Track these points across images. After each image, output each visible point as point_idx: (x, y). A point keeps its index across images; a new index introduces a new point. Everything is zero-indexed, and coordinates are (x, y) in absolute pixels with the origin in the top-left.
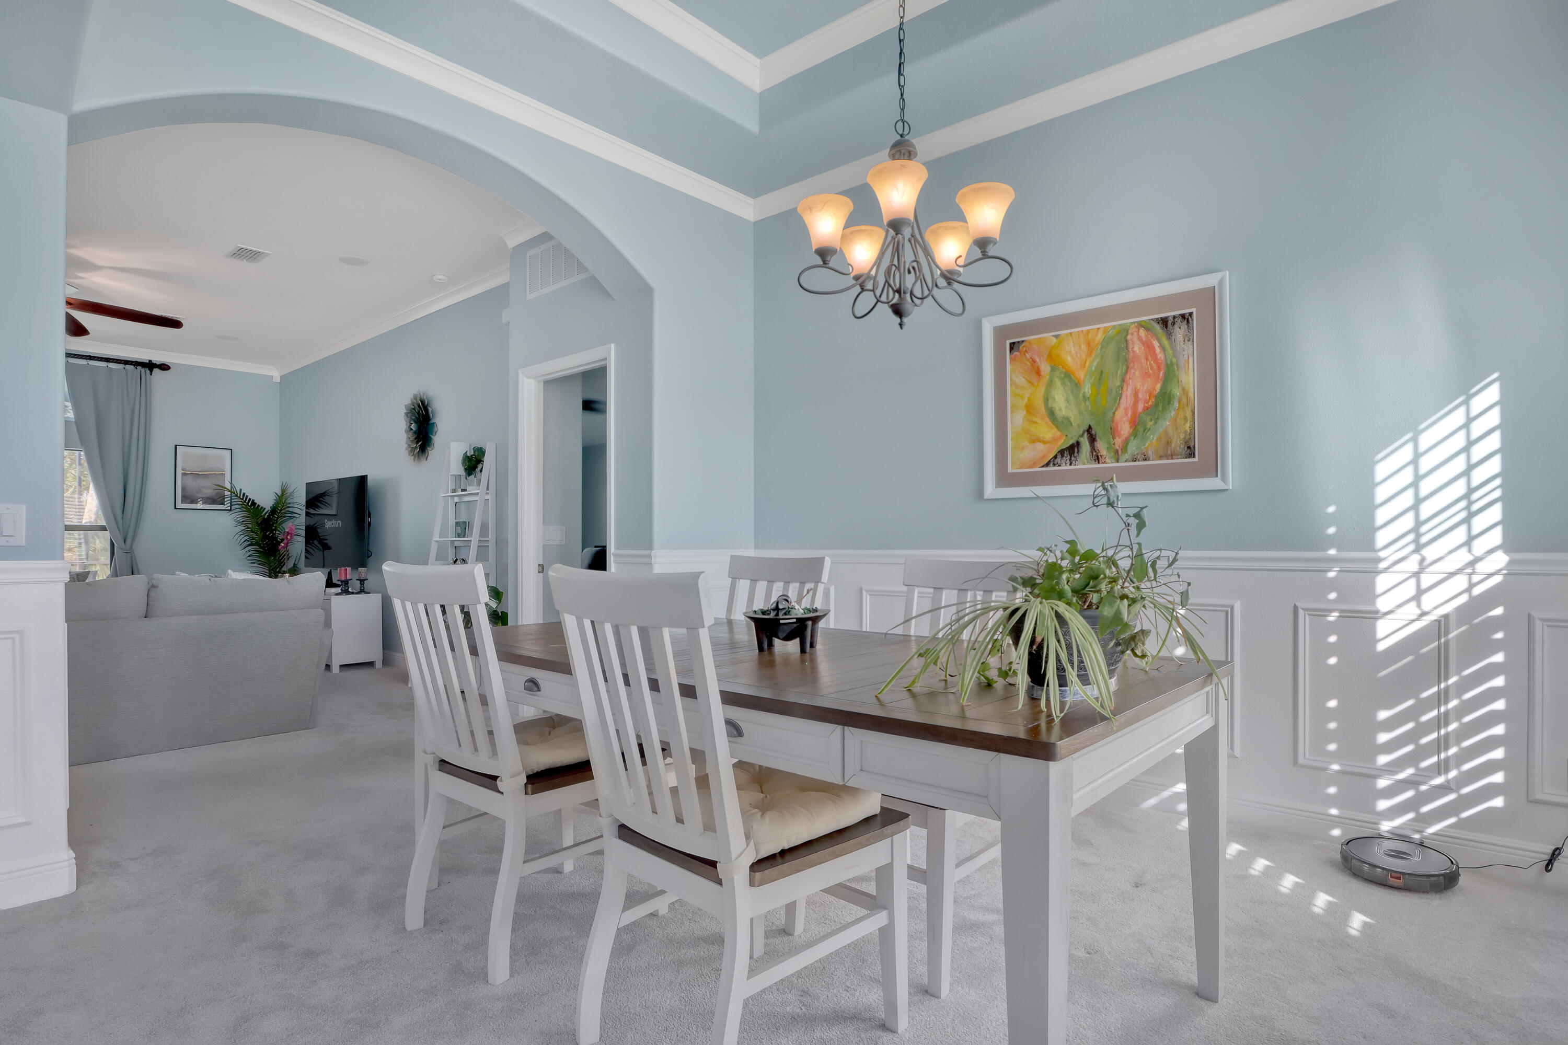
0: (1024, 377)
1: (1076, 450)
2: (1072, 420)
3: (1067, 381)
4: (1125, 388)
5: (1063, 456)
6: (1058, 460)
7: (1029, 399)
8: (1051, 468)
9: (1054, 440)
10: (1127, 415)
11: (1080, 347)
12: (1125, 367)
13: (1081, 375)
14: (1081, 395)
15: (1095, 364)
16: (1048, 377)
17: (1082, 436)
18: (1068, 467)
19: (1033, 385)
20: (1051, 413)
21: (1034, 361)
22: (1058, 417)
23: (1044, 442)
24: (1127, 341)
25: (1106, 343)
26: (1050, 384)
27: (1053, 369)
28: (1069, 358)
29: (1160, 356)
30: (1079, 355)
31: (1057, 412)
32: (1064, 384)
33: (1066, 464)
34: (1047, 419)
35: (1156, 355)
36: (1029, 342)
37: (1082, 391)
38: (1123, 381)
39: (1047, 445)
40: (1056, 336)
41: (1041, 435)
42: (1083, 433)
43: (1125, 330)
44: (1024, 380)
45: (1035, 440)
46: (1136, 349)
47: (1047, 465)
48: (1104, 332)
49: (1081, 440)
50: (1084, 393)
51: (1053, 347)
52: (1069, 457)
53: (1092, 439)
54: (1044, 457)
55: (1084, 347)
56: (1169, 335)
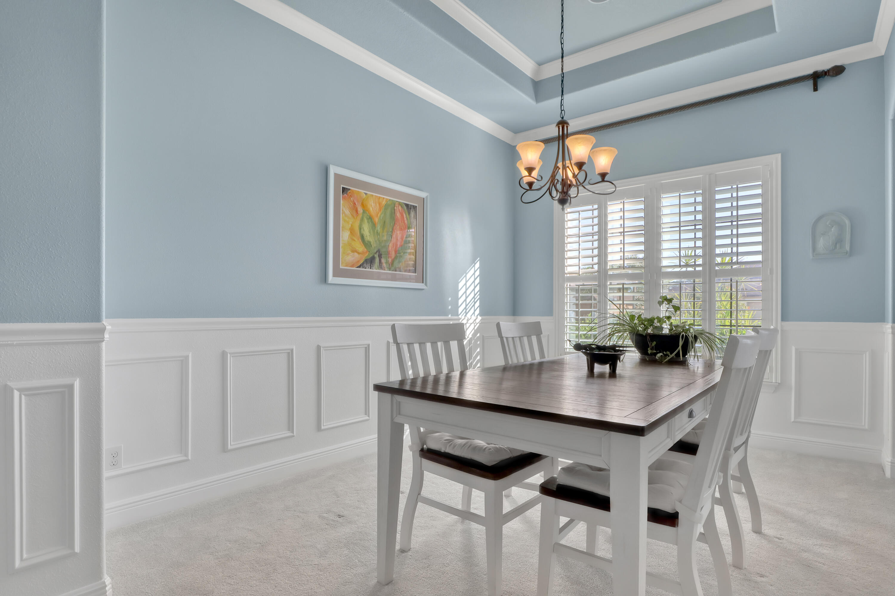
0: (349, 211)
1: (373, 261)
2: (372, 243)
3: (370, 220)
4: (393, 233)
5: (367, 264)
6: (365, 265)
7: (352, 225)
8: (361, 269)
9: (363, 253)
10: (394, 247)
11: (376, 205)
12: (393, 223)
13: (376, 220)
14: (376, 231)
15: (382, 216)
16: (361, 216)
17: (376, 253)
18: (369, 270)
19: (354, 218)
20: (362, 237)
21: (355, 204)
22: (366, 240)
23: (359, 253)
24: (394, 209)
25: (386, 206)
26: (362, 220)
27: (364, 212)
28: (371, 209)
29: (406, 222)
30: (375, 209)
31: (365, 237)
32: (368, 222)
33: (368, 268)
34: (360, 240)
35: (404, 221)
36: (353, 191)
37: (376, 229)
38: (393, 229)
39: (360, 255)
40: (366, 194)
41: (357, 249)
42: (376, 252)
43: (394, 203)
44: (349, 213)
45: (354, 251)
46: (398, 215)
47: (359, 267)
48: (386, 201)
49: (376, 255)
50: (377, 230)
51: (364, 199)
52: (370, 264)
53: (380, 256)
54: (358, 261)
55: (378, 205)
56: (409, 213)
